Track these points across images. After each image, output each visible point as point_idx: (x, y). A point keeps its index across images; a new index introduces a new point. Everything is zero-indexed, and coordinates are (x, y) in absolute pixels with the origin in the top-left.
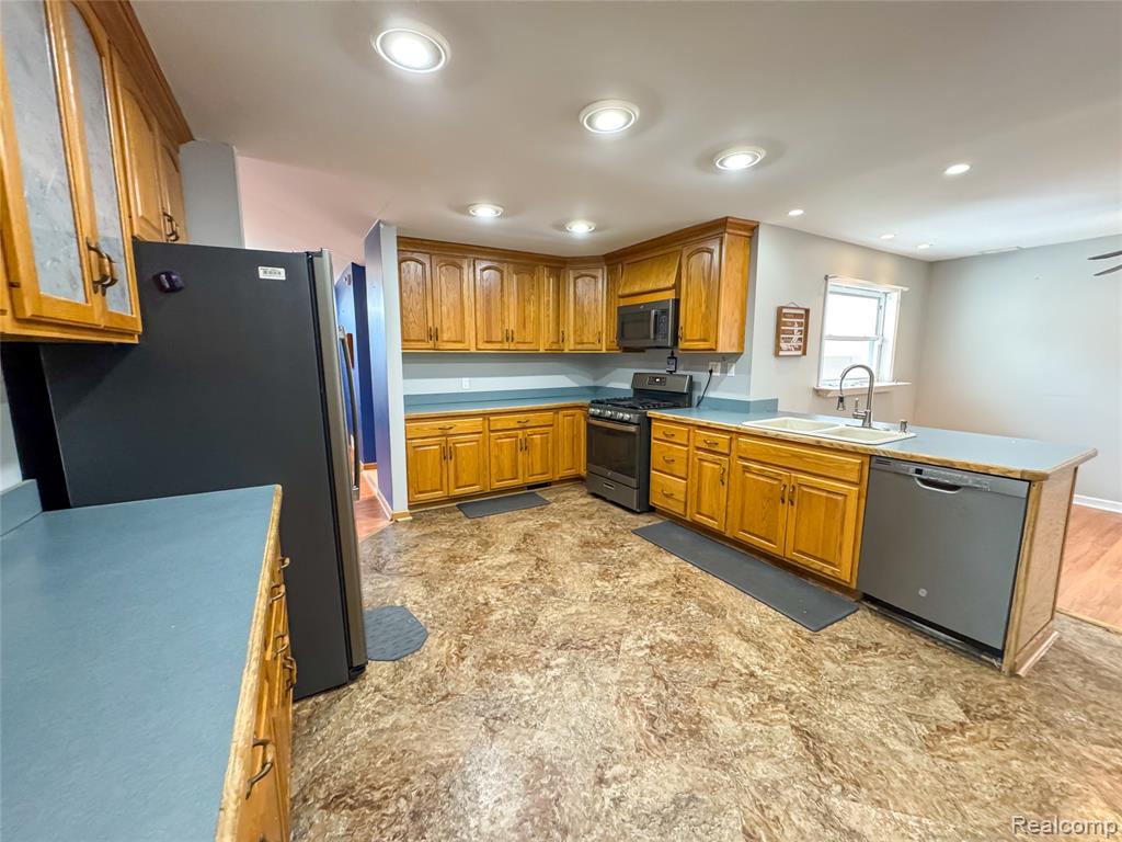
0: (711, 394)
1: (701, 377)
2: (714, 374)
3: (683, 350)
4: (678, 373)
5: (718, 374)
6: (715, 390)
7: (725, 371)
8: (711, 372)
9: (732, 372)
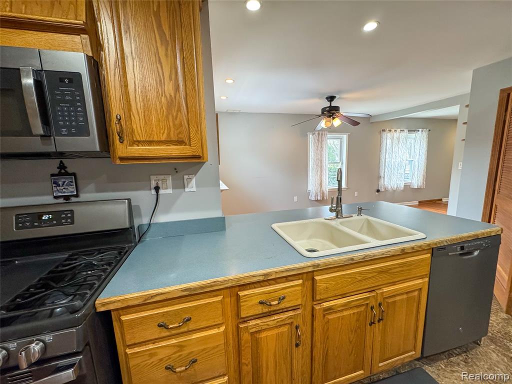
0: (161, 218)
1: (143, 198)
2: (161, 192)
3: (122, 159)
4: (84, 197)
5: (170, 191)
6: (167, 211)
7: (180, 185)
8: (157, 189)
9: (192, 186)
